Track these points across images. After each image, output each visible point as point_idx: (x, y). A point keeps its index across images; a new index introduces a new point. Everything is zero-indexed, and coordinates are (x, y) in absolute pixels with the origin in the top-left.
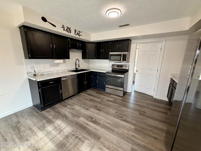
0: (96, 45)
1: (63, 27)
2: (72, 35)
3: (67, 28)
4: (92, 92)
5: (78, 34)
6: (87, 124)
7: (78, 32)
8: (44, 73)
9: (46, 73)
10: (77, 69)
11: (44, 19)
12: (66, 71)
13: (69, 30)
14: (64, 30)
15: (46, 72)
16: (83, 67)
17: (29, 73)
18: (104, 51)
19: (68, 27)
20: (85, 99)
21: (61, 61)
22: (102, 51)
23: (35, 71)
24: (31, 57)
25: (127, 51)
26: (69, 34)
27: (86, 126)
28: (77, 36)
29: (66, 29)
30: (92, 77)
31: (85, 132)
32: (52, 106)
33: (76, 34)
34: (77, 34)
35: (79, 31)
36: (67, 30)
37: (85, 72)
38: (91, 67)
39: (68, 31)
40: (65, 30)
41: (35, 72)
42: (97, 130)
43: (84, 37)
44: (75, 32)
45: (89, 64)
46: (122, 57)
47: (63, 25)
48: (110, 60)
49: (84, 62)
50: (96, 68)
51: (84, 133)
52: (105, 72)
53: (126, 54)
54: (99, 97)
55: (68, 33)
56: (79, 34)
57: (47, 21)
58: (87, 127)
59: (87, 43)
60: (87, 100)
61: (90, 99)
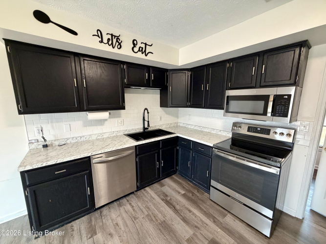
0: (191, 75)
1: (99, 34)
2: (126, 53)
3: (110, 37)
5: (141, 50)
7: (143, 46)
8: (68, 142)
9: (72, 142)
10: (147, 129)
11: (41, 17)
12: (122, 133)
13: (115, 40)
14: (102, 42)
15: (73, 138)
16: (161, 123)
17: (33, 141)
18: (211, 87)
19: (112, 35)
21: (104, 115)
22: (206, 87)
23: (44, 138)
24: (22, 111)
25: (294, 84)
26: (116, 50)
28: (140, 55)
29: (109, 40)
30: (177, 150)
32: (67, 224)
33: (136, 49)
34: (139, 50)
35: (146, 44)
36: (110, 43)
37: (159, 141)
38: (181, 125)
39: (112, 44)
40: (105, 41)
41: (45, 140)
43: (157, 58)
44: (135, 45)
45: (177, 117)
46: (270, 104)
47: (98, 30)
48: (227, 111)
49: (164, 113)
50: (192, 127)
52: (212, 145)
53: (290, 96)
54: (188, 215)
55: (113, 48)
56: (145, 51)
57: (52, 20)
59: (171, 72)
60: (154, 219)
61: (162, 219)
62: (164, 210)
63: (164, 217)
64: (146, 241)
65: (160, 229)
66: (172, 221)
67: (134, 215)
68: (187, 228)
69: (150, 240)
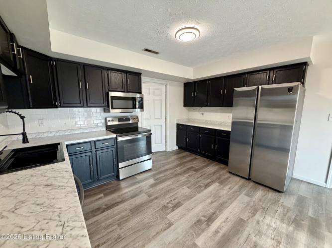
4: (92, 202)
6: (217, 232)
20: (119, 225)
27: (220, 235)
31: (235, 239)
42: (228, 220)
48: (112, 108)
51: (238, 240)
52: (115, 136)
53: (142, 98)
58: (224, 235)
60: (126, 218)
61: (128, 211)
62: (117, 211)
63: (126, 210)
64: (146, 223)
65: (138, 213)
66: (132, 204)
67: (113, 241)
68: (140, 196)
69: (145, 220)
